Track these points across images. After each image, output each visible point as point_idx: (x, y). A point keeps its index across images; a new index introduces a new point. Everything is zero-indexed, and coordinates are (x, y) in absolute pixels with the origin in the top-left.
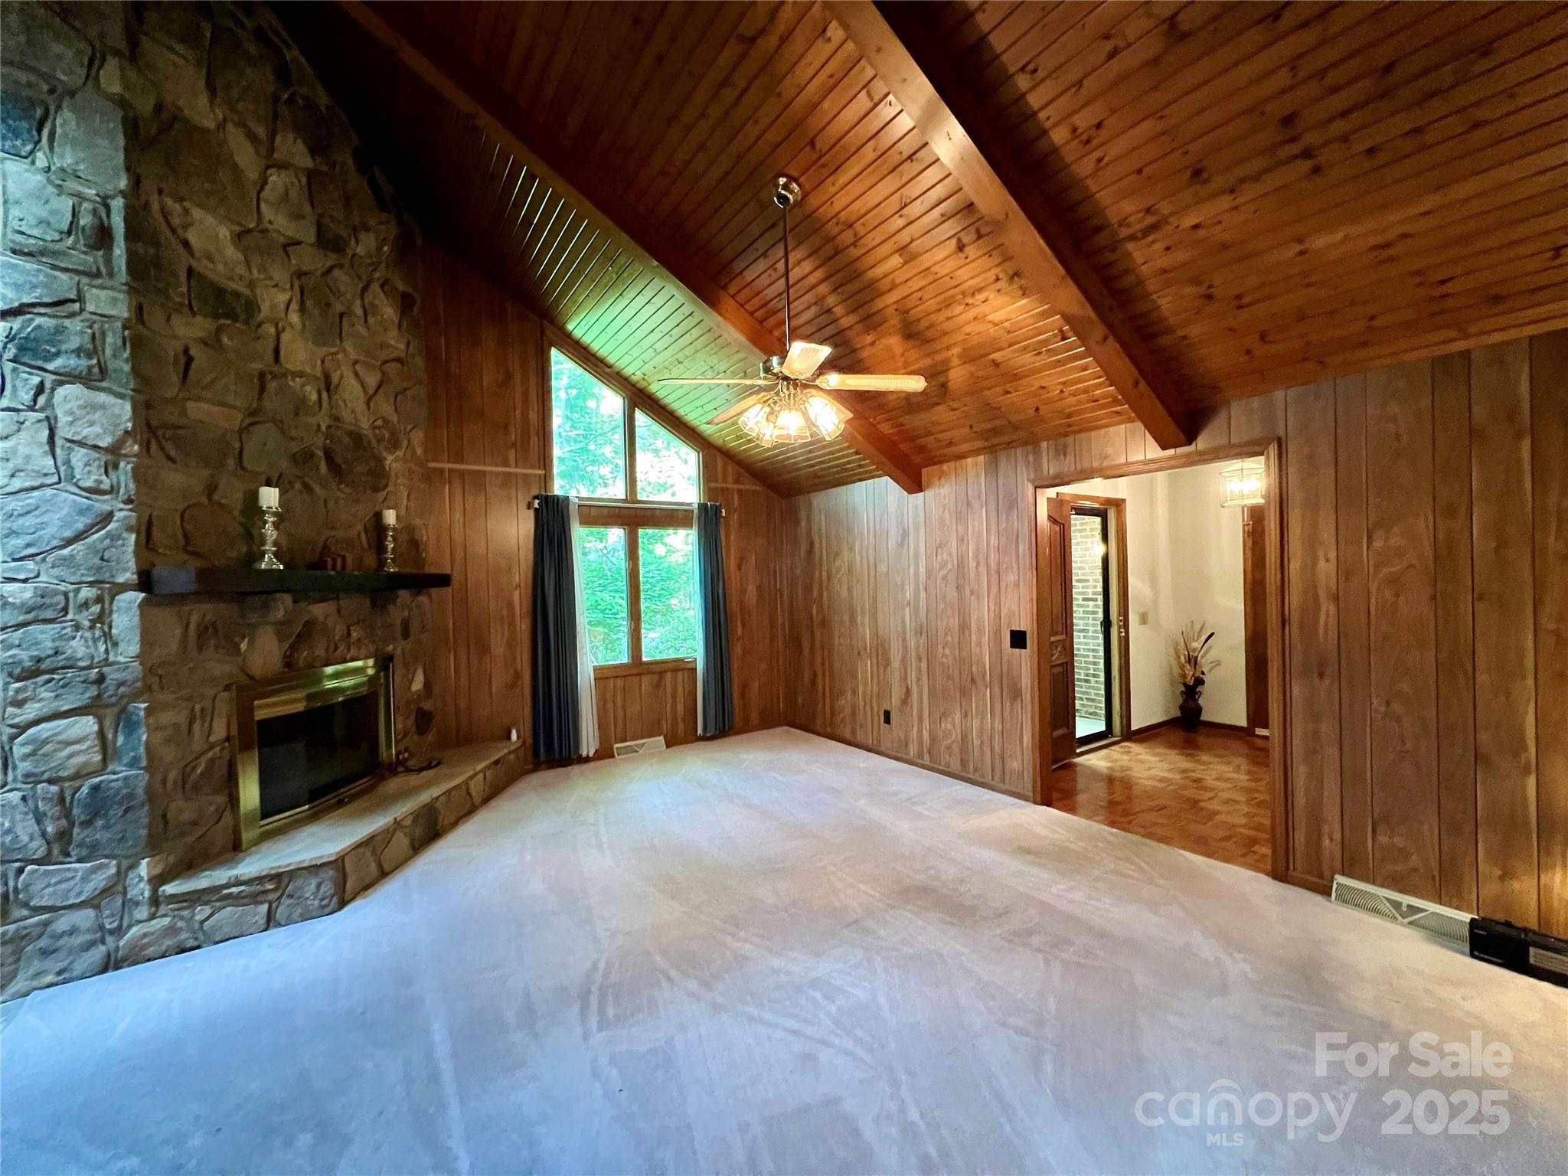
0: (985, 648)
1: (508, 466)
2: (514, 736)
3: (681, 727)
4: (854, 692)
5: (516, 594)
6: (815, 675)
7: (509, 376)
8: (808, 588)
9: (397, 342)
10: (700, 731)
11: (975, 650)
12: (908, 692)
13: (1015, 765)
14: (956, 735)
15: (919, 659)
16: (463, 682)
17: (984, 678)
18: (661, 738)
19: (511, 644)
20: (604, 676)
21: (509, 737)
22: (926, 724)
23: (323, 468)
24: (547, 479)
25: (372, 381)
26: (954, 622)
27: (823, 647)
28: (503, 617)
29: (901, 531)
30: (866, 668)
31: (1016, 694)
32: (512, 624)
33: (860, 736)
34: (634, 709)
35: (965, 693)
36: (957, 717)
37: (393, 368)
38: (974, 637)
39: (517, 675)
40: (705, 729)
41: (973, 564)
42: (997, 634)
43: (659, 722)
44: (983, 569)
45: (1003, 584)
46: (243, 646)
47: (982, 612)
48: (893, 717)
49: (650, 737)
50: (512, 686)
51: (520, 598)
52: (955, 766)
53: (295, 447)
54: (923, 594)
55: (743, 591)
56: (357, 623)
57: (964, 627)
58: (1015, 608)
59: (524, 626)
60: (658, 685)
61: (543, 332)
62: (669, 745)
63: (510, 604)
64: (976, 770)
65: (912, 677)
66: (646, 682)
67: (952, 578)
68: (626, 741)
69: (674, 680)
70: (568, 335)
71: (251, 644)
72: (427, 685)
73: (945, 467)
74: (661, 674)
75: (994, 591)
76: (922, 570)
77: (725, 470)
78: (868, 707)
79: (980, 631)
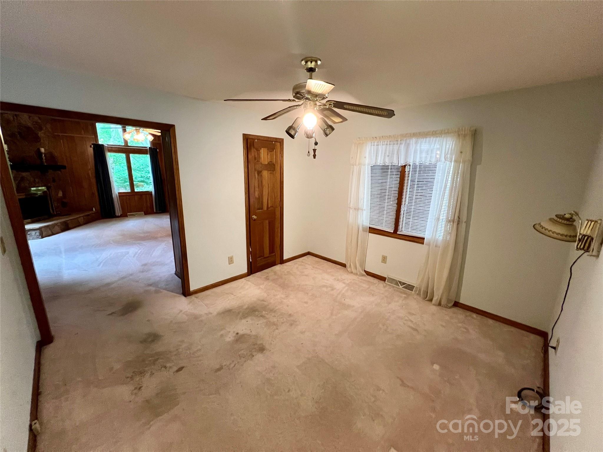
1: (82, 135)
2: (94, 209)
3: (149, 209)
10: (155, 211)
16: (76, 195)
18: (143, 212)
19: (90, 185)
20: (122, 195)
21: (92, 209)
23: (19, 138)
24: (96, 139)
28: (86, 178)
32: (90, 180)
34: (133, 204)
39: (93, 194)
40: (156, 210)
43: (142, 208)
49: (139, 212)
51: (91, 173)
56: (37, 178)
59: (94, 181)
60: (141, 198)
62: (145, 214)
63: (88, 174)
66: (136, 198)
68: (131, 212)
69: (146, 197)
72: (64, 195)
74: (142, 195)
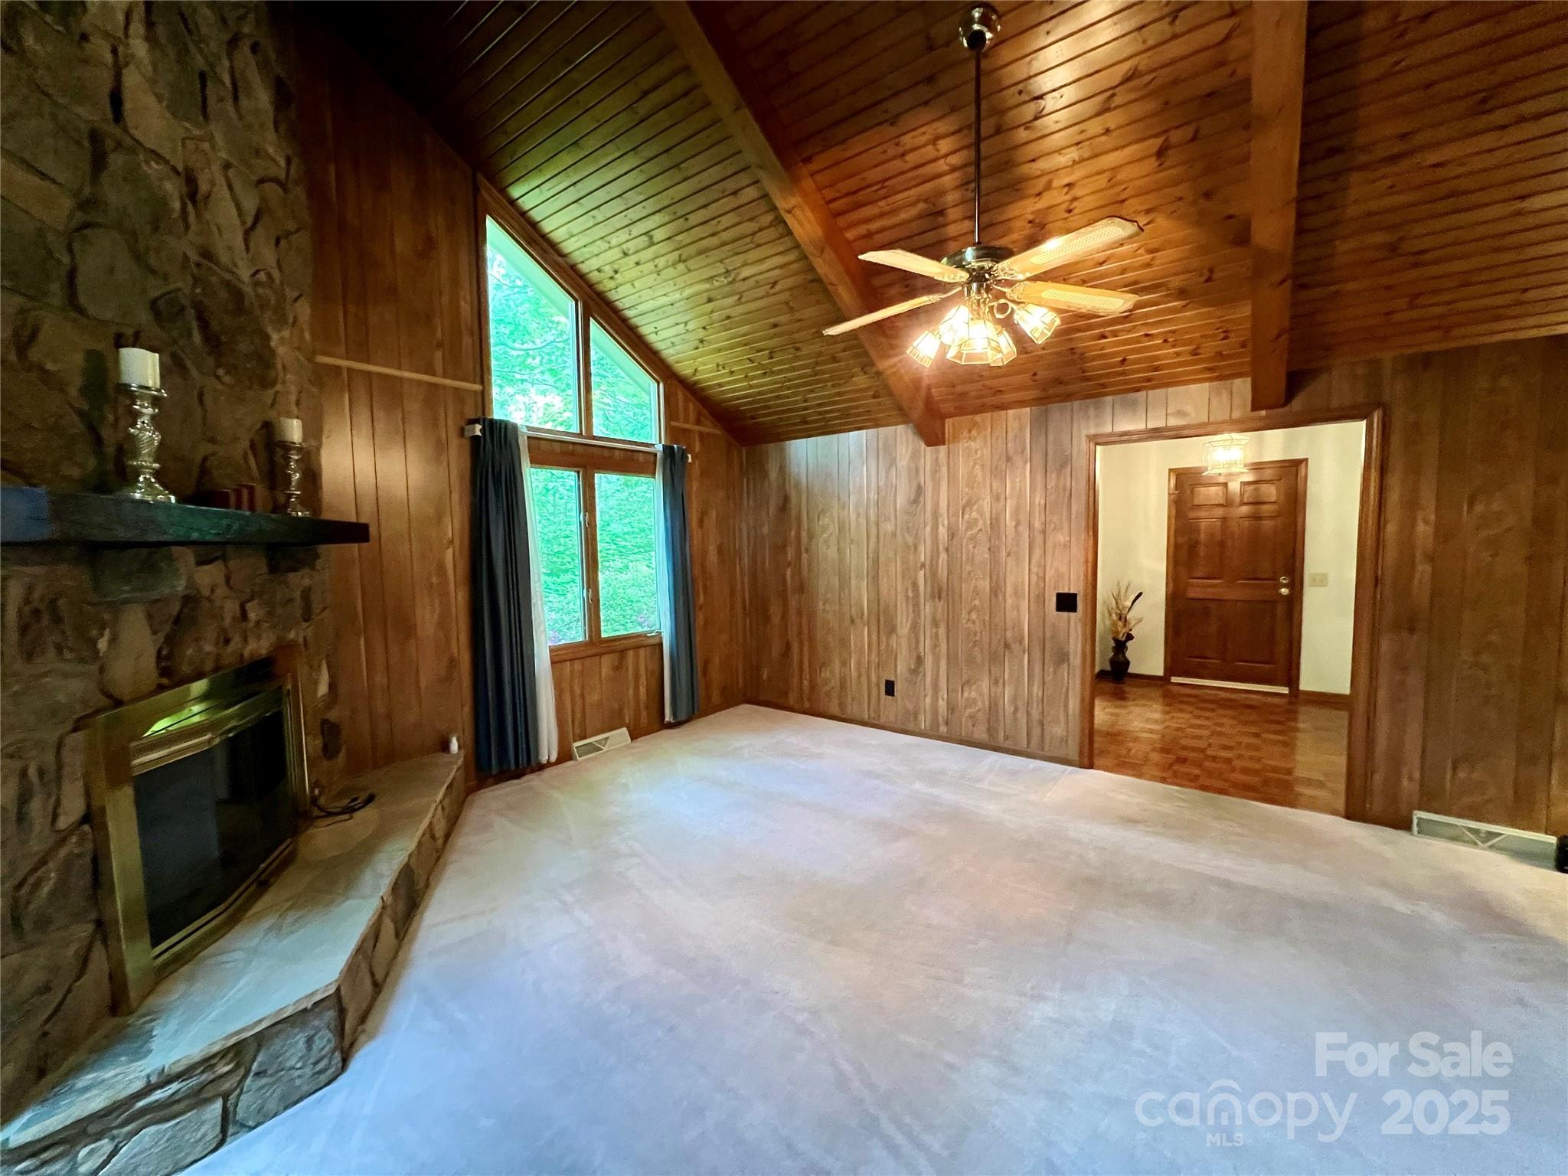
0: (1020, 613)
1: (434, 374)
2: (454, 746)
3: (644, 714)
4: (844, 663)
5: (449, 554)
6: (788, 647)
7: (430, 243)
8: (780, 549)
9: (275, 151)
11: (1011, 615)
12: (919, 660)
13: (1058, 730)
14: (982, 703)
15: (935, 624)
16: (380, 679)
17: (1021, 641)
18: (624, 730)
19: (443, 623)
20: (561, 657)
21: (445, 747)
22: (943, 693)
23: (197, 337)
24: (483, 399)
25: (250, 204)
26: (985, 585)
27: (799, 613)
28: (431, 585)
29: (914, 486)
30: (862, 636)
31: (1062, 657)
32: (444, 593)
33: (852, 709)
34: (594, 697)
35: (995, 659)
36: (985, 685)
37: (272, 190)
38: (1009, 601)
39: (453, 663)
40: (674, 713)
41: (1010, 524)
42: (1041, 599)
43: (621, 710)
44: (1024, 530)
45: (1049, 545)
46: (103, 644)
47: (1019, 575)
48: (898, 688)
49: (611, 730)
50: (448, 679)
51: (453, 559)
52: (981, 734)
53: (155, 289)
54: (943, 556)
55: (704, 553)
56: (251, 599)
57: (996, 590)
58: (1064, 569)
59: (459, 598)
60: (619, 667)
61: (476, 190)
62: (634, 737)
63: (441, 569)
64: (1006, 738)
65: (926, 645)
66: (607, 663)
67: (983, 537)
68: (584, 738)
69: (637, 657)
70: (513, 202)
71: (113, 640)
72: (333, 686)
73: (978, 418)
74: (622, 653)
75: (1038, 552)
76: (942, 531)
77: (686, 409)
78: (864, 680)
79: (1017, 594)
